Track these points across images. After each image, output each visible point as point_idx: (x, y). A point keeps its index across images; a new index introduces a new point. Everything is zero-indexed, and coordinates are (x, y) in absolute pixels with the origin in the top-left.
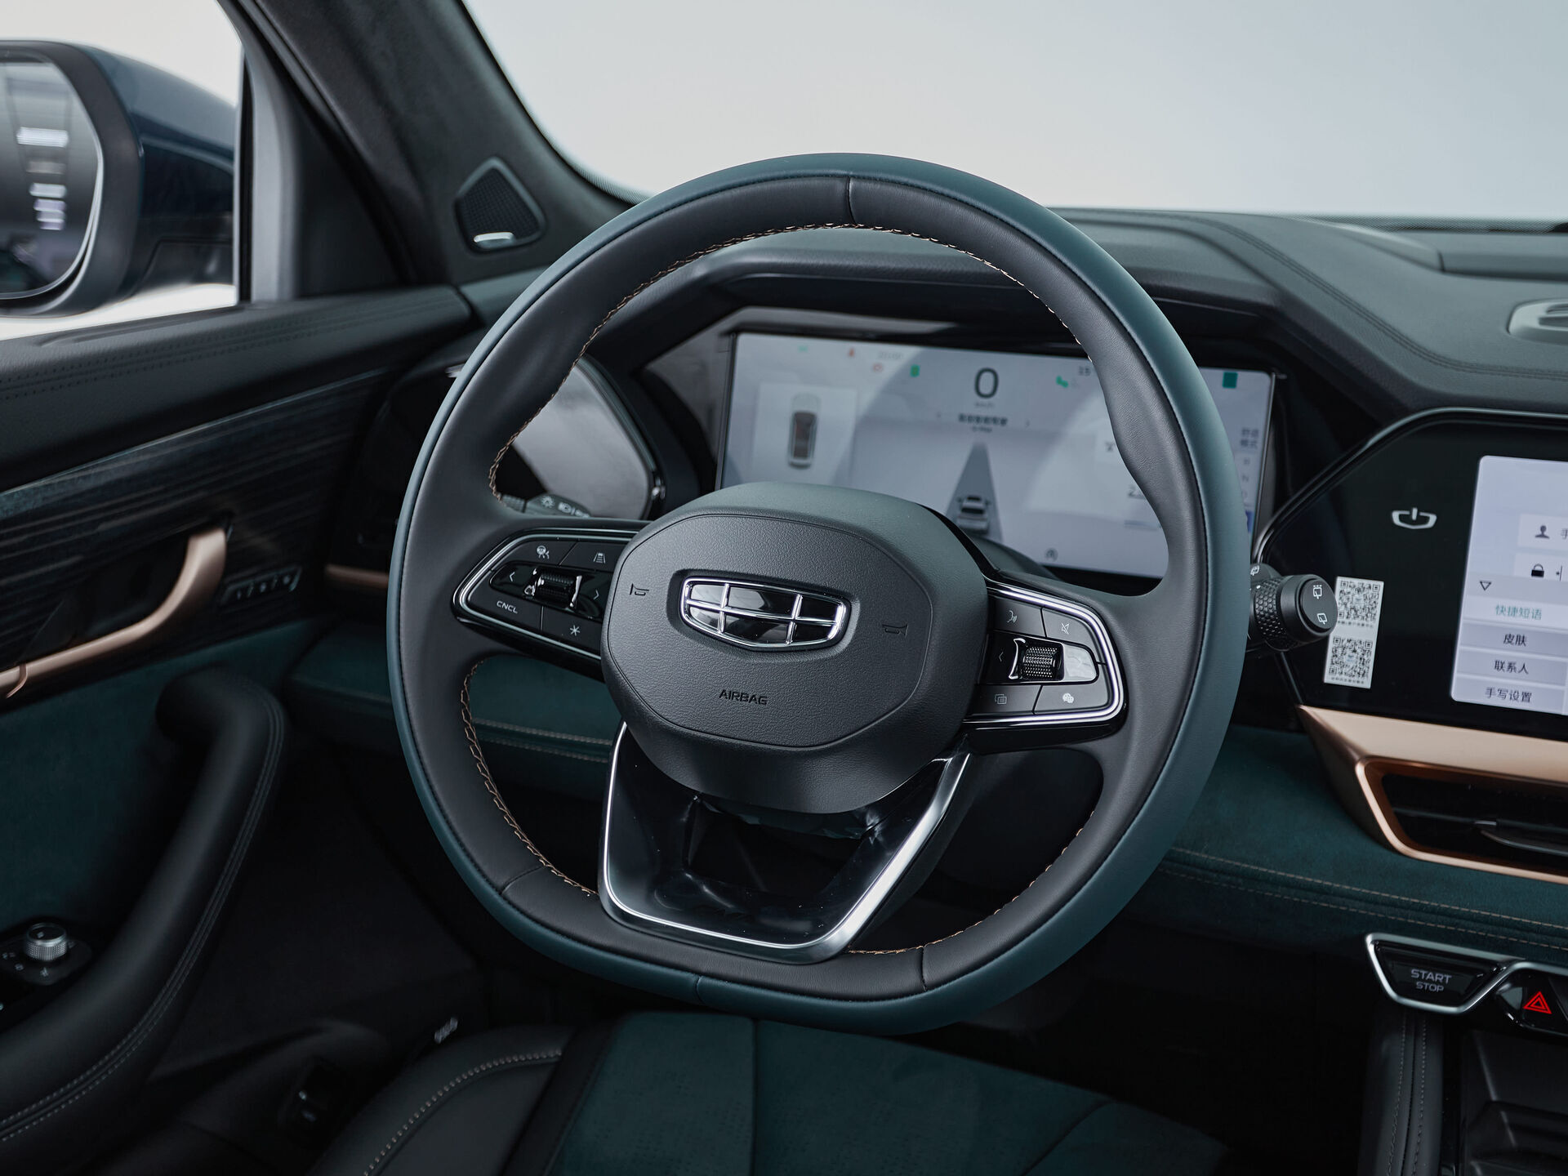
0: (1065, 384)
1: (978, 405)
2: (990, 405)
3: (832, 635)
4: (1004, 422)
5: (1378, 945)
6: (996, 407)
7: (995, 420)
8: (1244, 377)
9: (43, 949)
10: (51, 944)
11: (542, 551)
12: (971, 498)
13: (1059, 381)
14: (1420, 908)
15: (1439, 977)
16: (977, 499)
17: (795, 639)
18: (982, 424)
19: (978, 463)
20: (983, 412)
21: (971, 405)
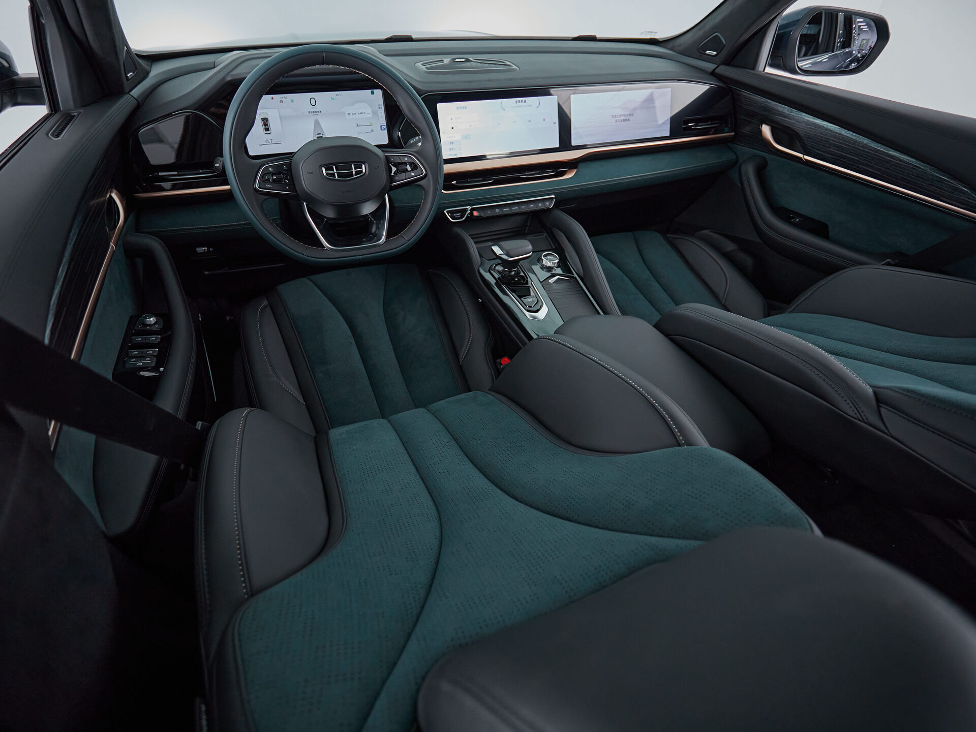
0: (333, 99)
1: (312, 108)
2: (316, 108)
3: (364, 171)
4: (321, 112)
5: (447, 212)
6: (317, 108)
7: (318, 112)
8: (375, 91)
9: (150, 321)
10: (152, 319)
11: (270, 169)
12: (318, 134)
13: (332, 99)
14: (454, 202)
15: (459, 214)
16: (320, 134)
17: (356, 175)
18: (315, 113)
19: (317, 123)
20: (315, 110)
21: (311, 109)
